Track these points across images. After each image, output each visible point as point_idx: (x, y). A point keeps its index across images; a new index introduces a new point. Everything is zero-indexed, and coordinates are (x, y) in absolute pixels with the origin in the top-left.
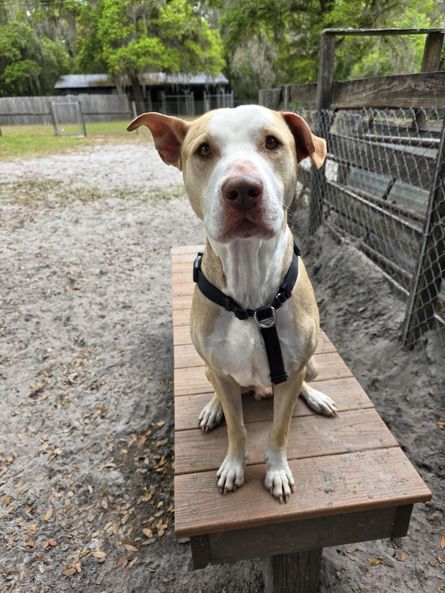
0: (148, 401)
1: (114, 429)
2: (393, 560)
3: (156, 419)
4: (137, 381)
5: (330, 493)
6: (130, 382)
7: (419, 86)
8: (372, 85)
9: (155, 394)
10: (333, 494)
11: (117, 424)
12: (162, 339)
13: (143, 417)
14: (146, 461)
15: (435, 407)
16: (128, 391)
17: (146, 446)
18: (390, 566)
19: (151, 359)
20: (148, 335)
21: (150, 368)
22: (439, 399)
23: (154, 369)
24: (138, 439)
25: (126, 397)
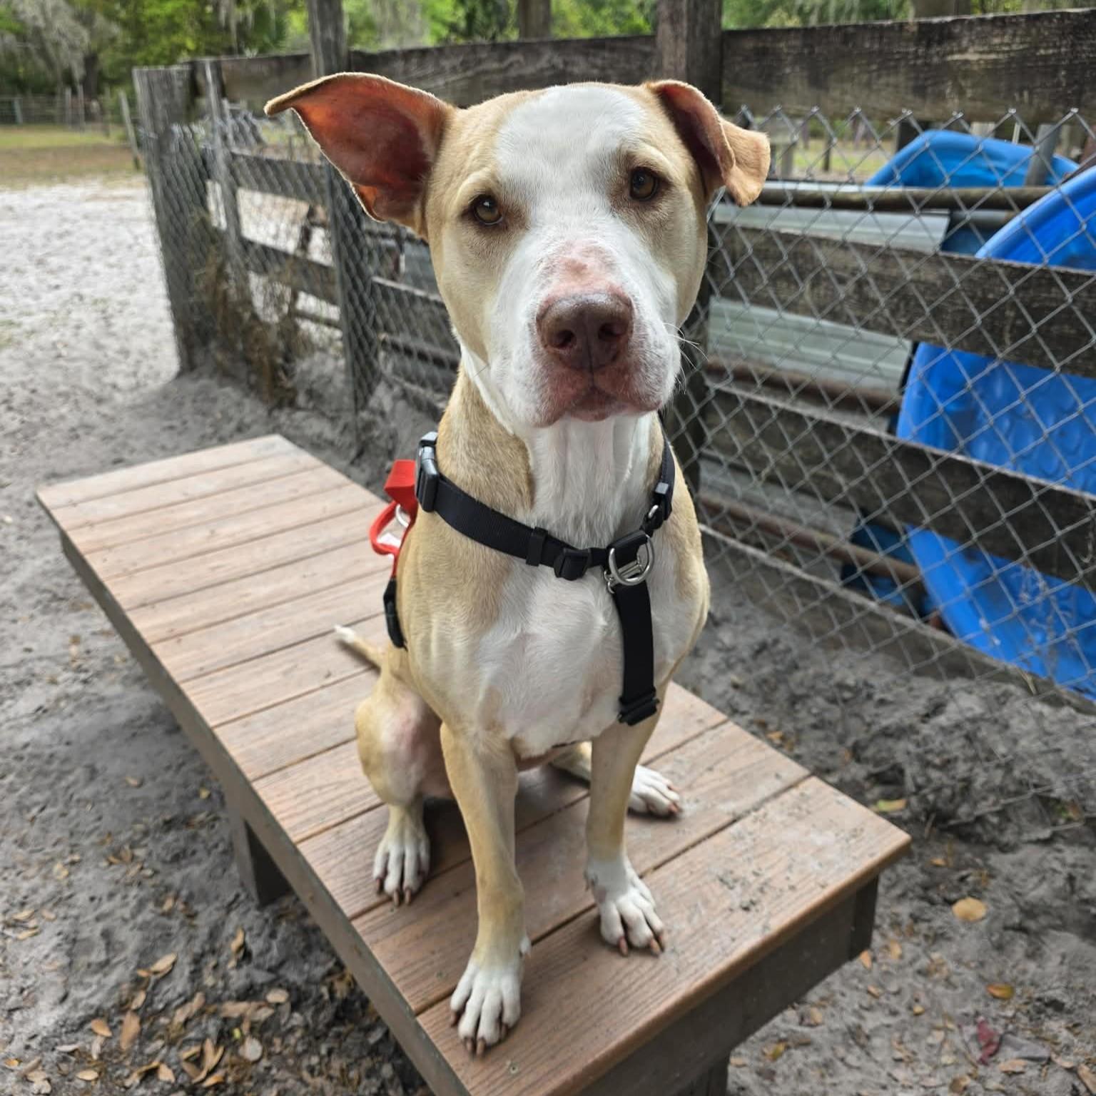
0: (98, 919)
1: (28, 1029)
2: (806, 1030)
3: (146, 955)
4: (37, 881)
5: (753, 908)
6: (16, 890)
7: (573, 64)
8: (456, 61)
9: (111, 896)
10: (758, 907)
11: (31, 1013)
12: (62, 750)
13: (105, 965)
14: (166, 1075)
15: (751, 707)
16: (23, 915)
17: (145, 1037)
18: (805, 1044)
19: (48, 811)
20: (10, 749)
21: (55, 834)
22: (755, 690)
23: (72, 834)
24: (112, 1029)
25: (24, 934)
